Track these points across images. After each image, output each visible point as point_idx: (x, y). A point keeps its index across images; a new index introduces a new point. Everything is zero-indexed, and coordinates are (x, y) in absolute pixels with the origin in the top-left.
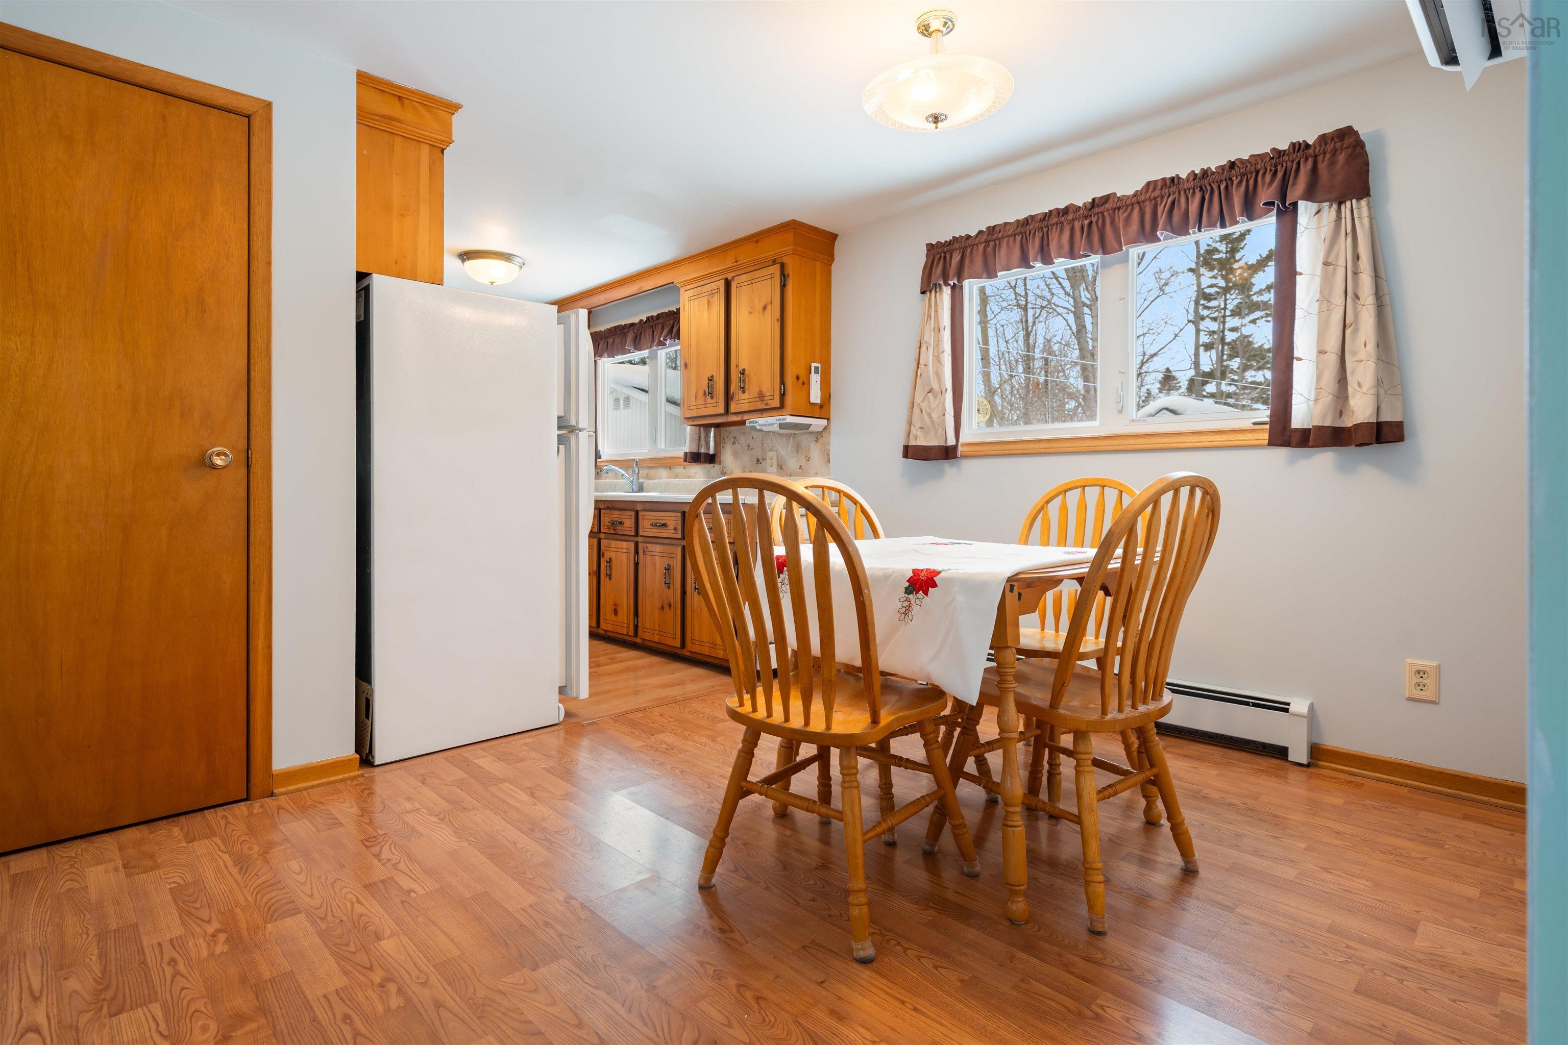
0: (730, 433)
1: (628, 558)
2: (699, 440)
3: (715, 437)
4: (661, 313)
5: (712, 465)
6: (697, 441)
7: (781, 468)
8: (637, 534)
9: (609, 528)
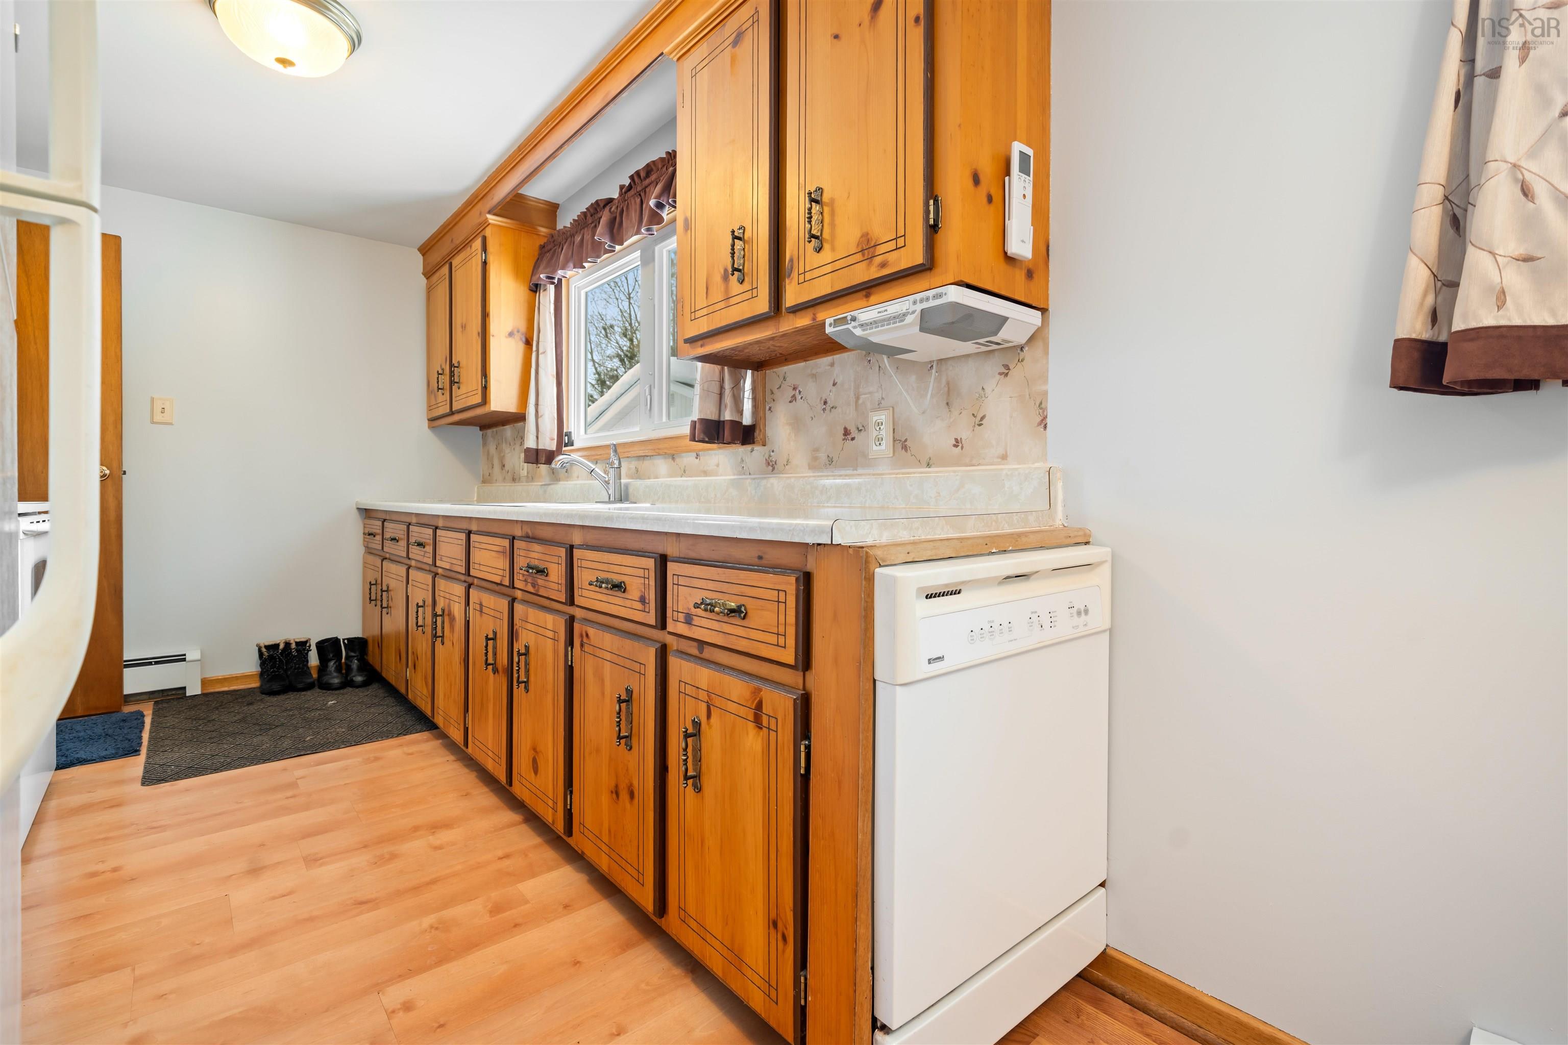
0: (784, 379)
1: (555, 651)
2: (721, 395)
3: (754, 390)
4: (654, 162)
5: (748, 448)
6: (717, 397)
7: (905, 448)
8: (571, 601)
9: (525, 581)
